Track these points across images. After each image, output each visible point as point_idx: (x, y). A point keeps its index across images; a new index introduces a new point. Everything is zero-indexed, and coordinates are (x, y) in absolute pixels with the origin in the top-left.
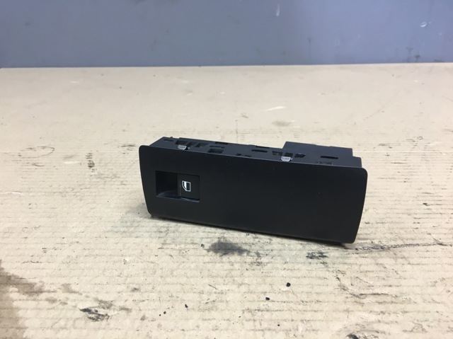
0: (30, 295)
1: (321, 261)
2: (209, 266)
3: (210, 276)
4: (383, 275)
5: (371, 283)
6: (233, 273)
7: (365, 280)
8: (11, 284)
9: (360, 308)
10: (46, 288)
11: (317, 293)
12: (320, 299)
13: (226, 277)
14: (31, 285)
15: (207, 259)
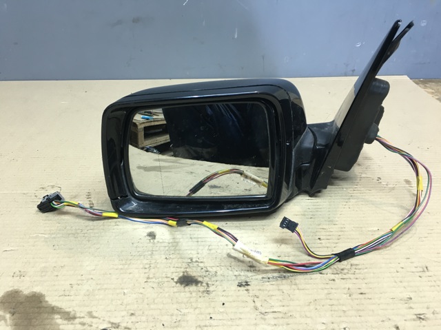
0: (69, 321)
1: (246, 288)
2: (177, 294)
3: (177, 302)
4: (280, 298)
5: (273, 304)
6: (192, 300)
7: (270, 301)
8: (55, 313)
9: (263, 322)
10: (78, 315)
11: (240, 313)
12: (242, 316)
13: (187, 303)
14: (68, 313)
15: (175, 289)
